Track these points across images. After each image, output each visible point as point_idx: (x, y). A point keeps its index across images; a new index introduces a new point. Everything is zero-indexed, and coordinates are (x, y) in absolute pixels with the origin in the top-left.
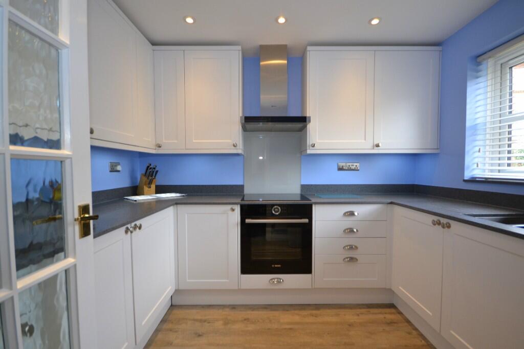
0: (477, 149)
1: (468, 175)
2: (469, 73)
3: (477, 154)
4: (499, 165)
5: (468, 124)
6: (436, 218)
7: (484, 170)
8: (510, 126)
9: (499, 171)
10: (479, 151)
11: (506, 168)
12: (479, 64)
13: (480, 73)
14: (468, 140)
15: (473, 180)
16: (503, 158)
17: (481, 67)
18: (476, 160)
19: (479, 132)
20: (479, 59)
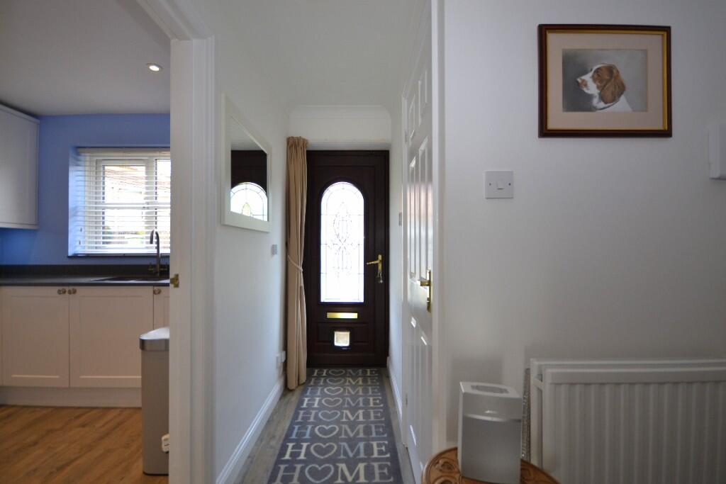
0: (79, 228)
1: (71, 252)
2: (71, 160)
3: (79, 233)
4: (96, 243)
5: (71, 205)
6: (61, 288)
7: (84, 247)
8: (103, 213)
9: (96, 248)
10: (81, 230)
11: (102, 245)
12: (78, 154)
13: (79, 163)
14: (70, 220)
15: (76, 256)
16: (99, 238)
17: (80, 158)
18: (79, 238)
19: (79, 214)
20: (80, 150)
